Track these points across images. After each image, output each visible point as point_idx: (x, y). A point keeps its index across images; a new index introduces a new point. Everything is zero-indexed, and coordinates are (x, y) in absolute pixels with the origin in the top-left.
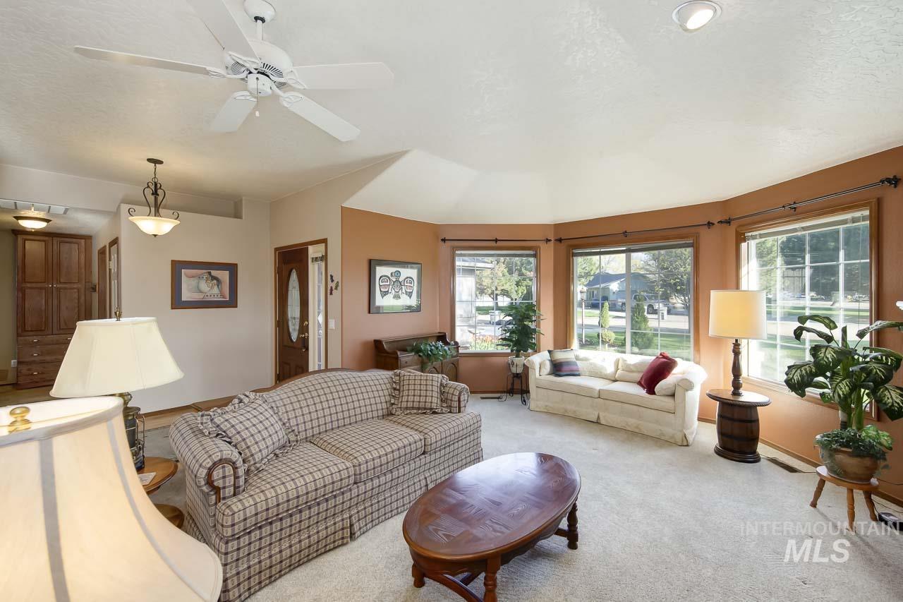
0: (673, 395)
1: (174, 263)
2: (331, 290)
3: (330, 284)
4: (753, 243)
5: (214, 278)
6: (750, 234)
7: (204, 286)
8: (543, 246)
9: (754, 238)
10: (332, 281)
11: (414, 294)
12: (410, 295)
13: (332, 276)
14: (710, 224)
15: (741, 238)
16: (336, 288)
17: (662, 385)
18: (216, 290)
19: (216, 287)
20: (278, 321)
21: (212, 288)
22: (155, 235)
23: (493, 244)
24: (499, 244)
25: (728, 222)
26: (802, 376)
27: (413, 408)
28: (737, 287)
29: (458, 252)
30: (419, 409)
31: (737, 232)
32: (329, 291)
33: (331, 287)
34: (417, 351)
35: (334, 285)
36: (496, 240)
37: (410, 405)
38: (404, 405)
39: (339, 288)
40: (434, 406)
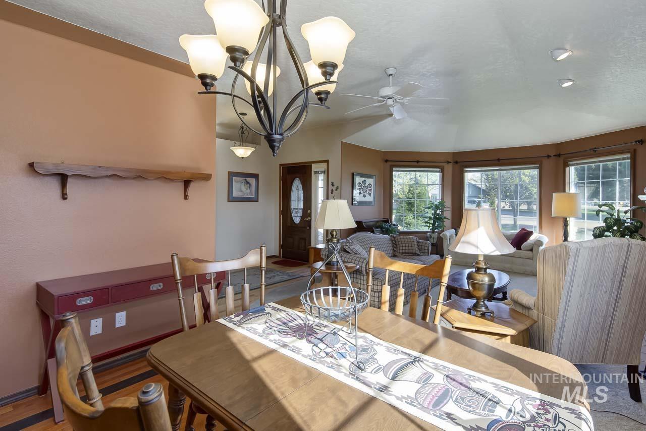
0: (531, 250)
1: (230, 173)
2: (332, 191)
3: (331, 187)
4: (572, 168)
5: (248, 183)
6: (571, 163)
7: (243, 188)
8: (445, 165)
9: (573, 165)
10: (333, 185)
11: (372, 195)
12: (370, 194)
13: (332, 183)
14: (549, 156)
15: (566, 165)
16: (336, 190)
17: (525, 245)
18: (248, 191)
19: (248, 188)
20: (282, 211)
21: (247, 189)
22: (243, 158)
23: (416, 164)
24: (420, 164)
25: (559, 155)
26: (600, 232)
27: (406, 253)
28: (564, 191)
29: (394, 169)
30: (409, 253)
31: (564, 160)
32: (330, 192)
33: (332, 189)
34: (381, 228)
35: (334, 188)
36: (418, 162)
37: (404, 251)
38: (401, 251)
39: (339, 190)
40: (417, 252)
